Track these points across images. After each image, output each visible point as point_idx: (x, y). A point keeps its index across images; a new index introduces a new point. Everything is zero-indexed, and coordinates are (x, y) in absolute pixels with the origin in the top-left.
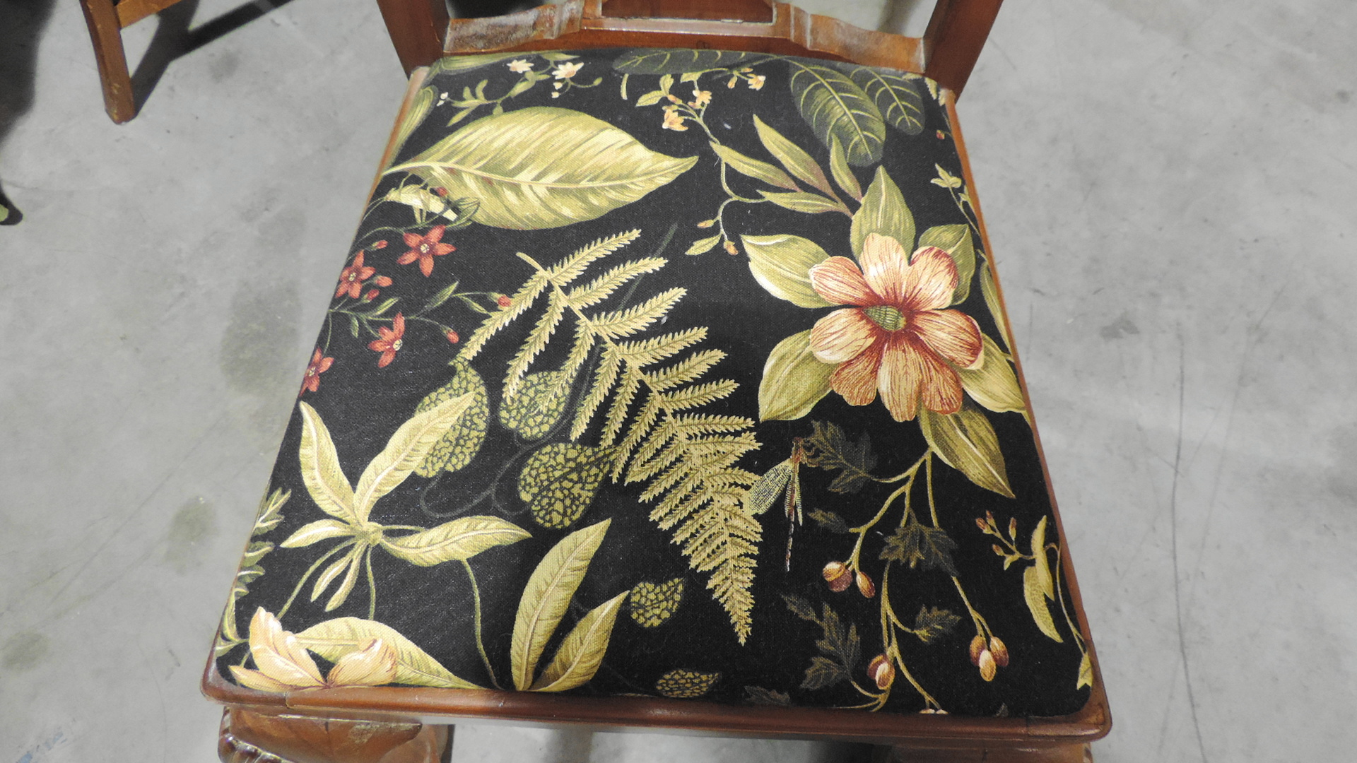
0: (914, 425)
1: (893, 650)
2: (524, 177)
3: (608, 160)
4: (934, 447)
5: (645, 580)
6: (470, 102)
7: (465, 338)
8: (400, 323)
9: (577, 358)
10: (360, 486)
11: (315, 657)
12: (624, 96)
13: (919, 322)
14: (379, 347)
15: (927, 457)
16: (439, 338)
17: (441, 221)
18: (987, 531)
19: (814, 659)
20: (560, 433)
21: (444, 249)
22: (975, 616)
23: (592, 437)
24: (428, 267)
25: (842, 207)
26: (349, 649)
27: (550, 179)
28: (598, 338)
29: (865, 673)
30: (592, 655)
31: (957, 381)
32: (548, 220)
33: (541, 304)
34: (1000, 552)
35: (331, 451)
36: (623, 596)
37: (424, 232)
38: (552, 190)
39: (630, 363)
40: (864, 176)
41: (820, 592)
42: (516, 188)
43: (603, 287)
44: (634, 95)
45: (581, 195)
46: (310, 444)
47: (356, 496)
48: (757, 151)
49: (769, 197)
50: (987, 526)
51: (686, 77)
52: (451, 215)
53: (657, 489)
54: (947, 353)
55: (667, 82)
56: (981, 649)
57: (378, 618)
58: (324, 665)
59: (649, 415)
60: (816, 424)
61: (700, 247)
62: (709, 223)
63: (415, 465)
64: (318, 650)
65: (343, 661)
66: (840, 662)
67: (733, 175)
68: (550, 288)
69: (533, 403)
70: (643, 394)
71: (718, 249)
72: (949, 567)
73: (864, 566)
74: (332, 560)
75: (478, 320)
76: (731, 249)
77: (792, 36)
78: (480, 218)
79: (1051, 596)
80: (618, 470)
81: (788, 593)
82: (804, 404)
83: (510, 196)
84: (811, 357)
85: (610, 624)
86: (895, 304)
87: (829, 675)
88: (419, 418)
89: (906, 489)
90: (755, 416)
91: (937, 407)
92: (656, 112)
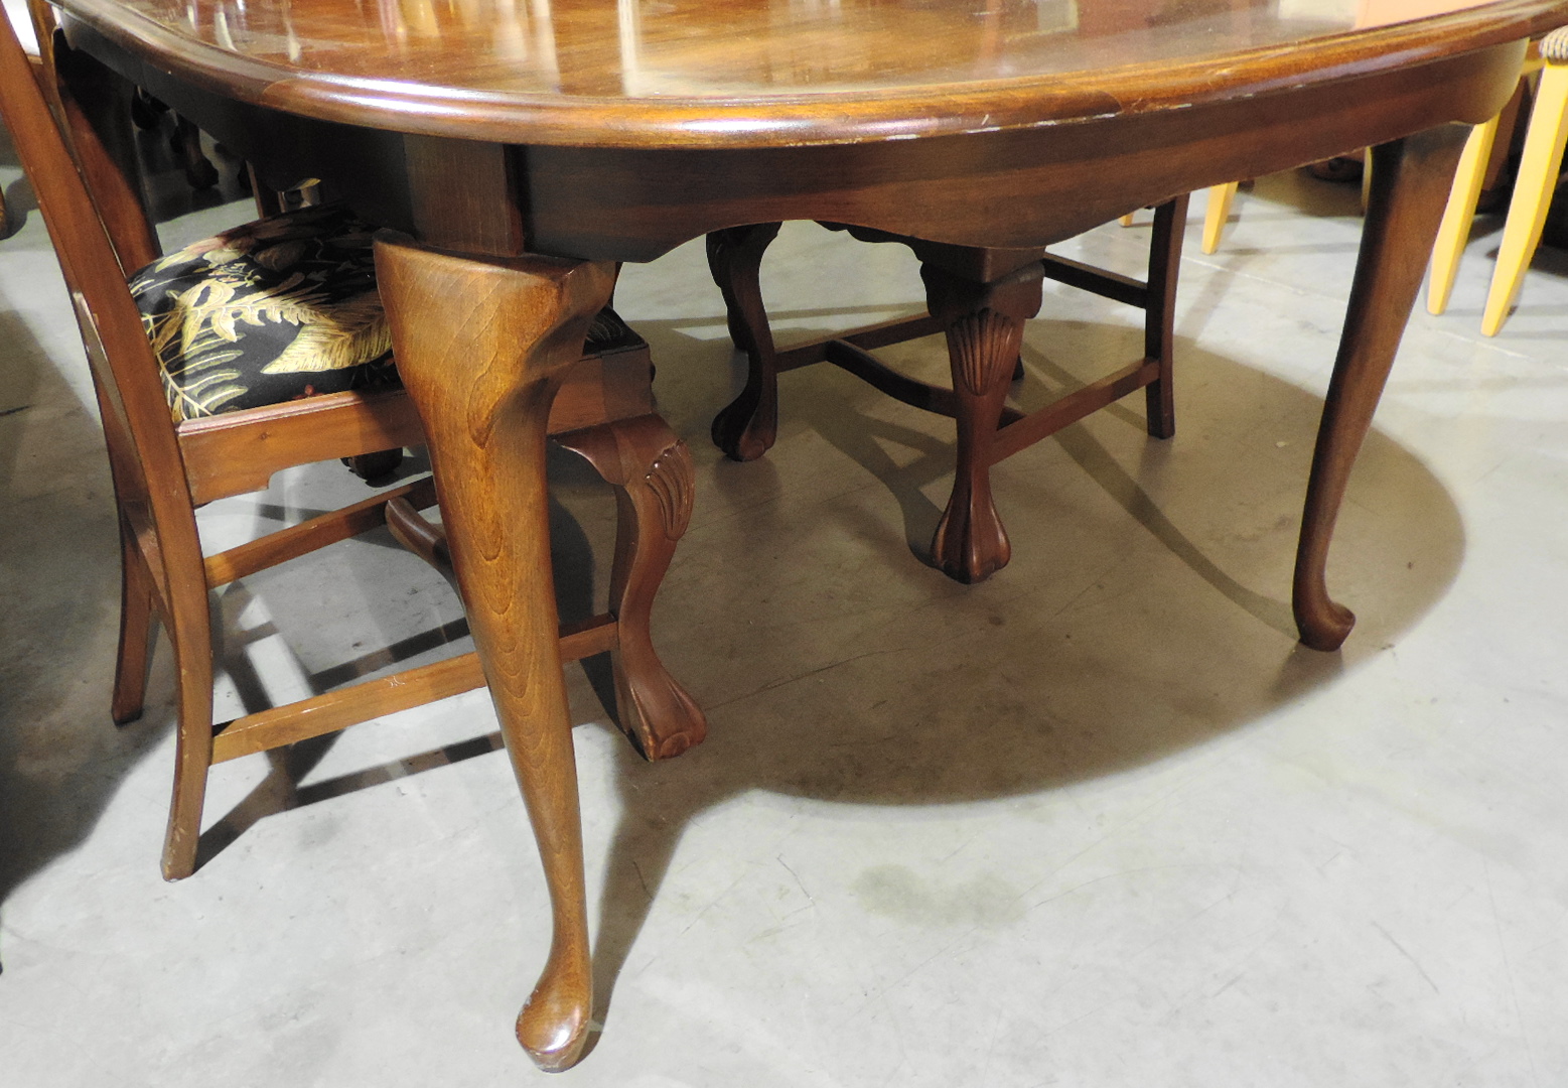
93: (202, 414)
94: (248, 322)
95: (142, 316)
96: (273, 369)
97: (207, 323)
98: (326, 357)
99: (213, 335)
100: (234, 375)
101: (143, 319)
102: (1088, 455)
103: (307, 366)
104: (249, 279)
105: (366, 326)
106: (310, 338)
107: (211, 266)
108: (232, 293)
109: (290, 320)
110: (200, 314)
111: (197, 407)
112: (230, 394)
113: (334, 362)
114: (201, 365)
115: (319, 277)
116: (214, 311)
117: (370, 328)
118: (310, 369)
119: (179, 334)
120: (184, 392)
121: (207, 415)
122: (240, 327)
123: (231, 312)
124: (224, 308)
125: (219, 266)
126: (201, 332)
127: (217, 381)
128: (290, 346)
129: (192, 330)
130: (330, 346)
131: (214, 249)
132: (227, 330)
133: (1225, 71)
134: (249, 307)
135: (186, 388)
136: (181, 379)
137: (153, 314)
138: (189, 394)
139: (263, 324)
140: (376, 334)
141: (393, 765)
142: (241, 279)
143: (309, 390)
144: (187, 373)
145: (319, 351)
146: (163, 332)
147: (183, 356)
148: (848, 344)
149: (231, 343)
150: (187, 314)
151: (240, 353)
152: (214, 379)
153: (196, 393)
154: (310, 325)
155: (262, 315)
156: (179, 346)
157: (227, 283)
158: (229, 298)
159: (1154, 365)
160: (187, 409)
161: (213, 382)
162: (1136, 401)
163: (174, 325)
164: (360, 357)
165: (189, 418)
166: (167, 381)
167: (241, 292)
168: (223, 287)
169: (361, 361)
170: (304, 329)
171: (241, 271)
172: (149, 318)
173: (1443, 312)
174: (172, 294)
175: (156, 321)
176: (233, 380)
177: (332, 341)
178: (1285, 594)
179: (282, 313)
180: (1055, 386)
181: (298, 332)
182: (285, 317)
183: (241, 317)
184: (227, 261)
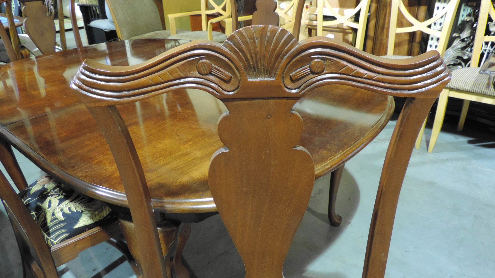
94: (66, 212)
95: (31, 212)
96: (76, 227)
97: (53, 214)
98: (91, 220)
99: (56, 219)
100: (65, 230)
101: (31, 213)
103: (86, 224)
104: (62, 195)
105: (101, 209)
106: (85, 215)
107: (49, 190)
108: (58, 202)
109: (79, 210)
110: (50, 211)
111: (55, 242)
112: (64, 236)
113: (94, 221)
114: (54, 229)
116: (54, 210)
117: (102, 209)
119: (45, 219)
120: (50, 238)
121: (58, 243)
122: (64, 214)
123: (60, 209)
124: (57, 208)
125: (51, 190)
126: (52, 218)
127: (60, 233)
128: (80, 219)
129: (49, 218)
130: (92, 217)
131: (47, 183)
132: (60, 216)
134: (64, 206)
135: (51, 237)
136: (49, 234)
137: (35, 212)
138: (52, 238)
139: (71, 213)
140: (104, 210)
142: (59, 196)
143: (87, 229)
144: (50, 232)
145: (89, 219)
146: (40, 219)
147: (48, 226)
149: (63, 220)
150: (46, 212)
151: (66, 223)
152: (59, 233)
153: (54, 238)
154: (85, 211)
155: (70, 209)
156: (46, 223)
157: (55, 197)
158: (57, 204)
160: (52, 243)
161: (59, 234)
163: (43, 216)
164: (100, 218)
165: (53, 245)
166: (44, 235)
167: (61, 201)
168: (54, 199)
169: (101, 219)
170: (83, 213)
171: (58, 192)
172: (33, 213)
174: (39, 204)
175: (36, 214)
176: (65, 232)
177: (92, 215)
179: (75, 208)
181: (82, 214)
182: (77, 209)
183: (64, 211)
184: (53, 188)
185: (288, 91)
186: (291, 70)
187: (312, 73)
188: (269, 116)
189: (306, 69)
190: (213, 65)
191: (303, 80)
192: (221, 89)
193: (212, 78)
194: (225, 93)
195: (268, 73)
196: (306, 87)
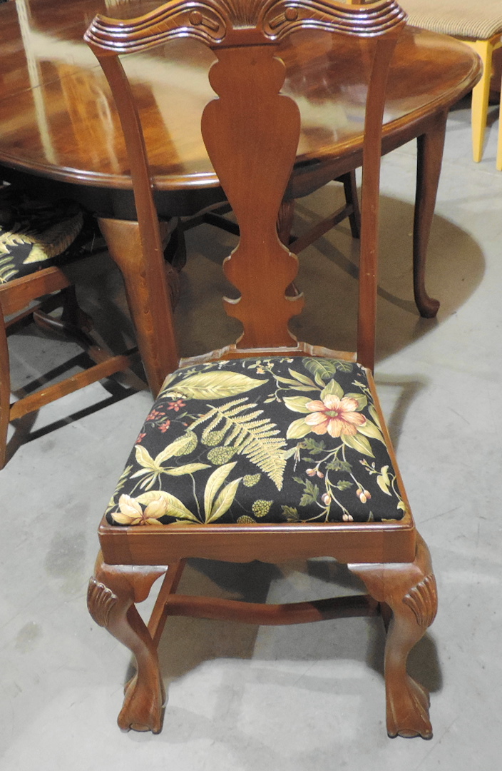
0: (339, 438)
1: (330, 492)
2: (208, 388)
3: (238, 382)
4: (345, 443)
5: (248, 474)
6: (189, 373)
7: (189, 425)
8: (168, 422)
9: (227, 427)
10: (156, 459)
11: (141, 504)
12: (243, 366)
13: (342, 414)
14: (161, 428)
15: (343, 445)
16: (181, 425)
17: (181, 399)
18: (363, 464)
19: (303, 495)
20: (221, 444)
21: (182, 405)
22: (358, 484)
23: (232, 444)
24: (177, 409)
25: (318, 389)
26: (151, 501)
27: (218, 388)
28: (233, 423)
29: (321, 499)
30: (231, 496)
31: (355, 428)
32: (217, 397)
33: (215, 416)
34: (368, 470)
35: (146, 453)
36: (241, 479)
37: (175, 402)
38: (218, 390)
39: (244, 428)
40: (326, 381)
41: (306, 477)
42: (206, 390)
43: (236, 411)
44: (247, 366)
45: (229, 391)
46: (139, 452)
47: (155, 462)
48: (289, 377)
49: (292, 388)
50: (364, 463)
51: (265, 361)
52: (184, 397)
53: (252, 455)
54: (352, 421)
55: (259, 362)
56: (360, 493)
57: (162, 490)
58: (144, 507)
59: (250, 439)
60: (306, 439)
61: (268, 401)
62: (272, 395)
63: (174, 454)
64: (141, 502)
65: (149, 505)
66: (312, 496)
67: (281, 384)
68: (218, 412)
69: (212, 438)
70: (248, 435)
71: (275, 401)
72: (350, 471)
73: (320, 470)
74: (147, 478)
75: (194, 421)
76: (279, 401)
77: (305, 350)
78: (194, 397)
79: (389, 485)
80: (240, 451)
81: (294, 476)
82: (302, 435)
83: (204, 392)
84: (305, 424)
85: (237, 486)
86: (335, 410)
87: (308, 500)
88: (175, 443)
89: (336, 453)
90: (285, 438)
91: (347, 433)
92: (255, 369)
93: (4, 282)
94: (10, 245)
96: (27, 262)
100: (13, 266)
102: (328, 250)
105: (56, 241)
106: (37, 248)
109: (27, 243)
112: (13, 273)
115: (26, 222)
118: (40, 260)
121: (6, 282)
122: (8, 247)
128: (31, 252)
132: (4, 249)
133: (347, 146)
134: (7, 239)
139: (17, 245)
141: (67, 418)
143: (40, 268)
145: (42, 253)
148: (214, 214)
149: (8, 254)
151: (13, 257)
152: (6, 268)
154: (35, 243)
155: (15, 241)
159: (351, 207)
161: (6, 270)
162: (346, 223)
170: (34, 245)
173: (480, 161)
176: (13, 268)
177: (46, 248)
178: (411, 297)
179: (22, 240)
180: (308, 219)
181: (32, 247)
182: (25, 241)
183: (7, 243)
185: (267, 36)
186: (269, 18)
187: (288, 20)
188: (253, 63)
189: (282, 17)
190: (203, 16)
191: (281, 27)
192: (210, 38)
193: (202, 27)
194: (214, 41)
195: (250, 22)
196: (283, 33)
